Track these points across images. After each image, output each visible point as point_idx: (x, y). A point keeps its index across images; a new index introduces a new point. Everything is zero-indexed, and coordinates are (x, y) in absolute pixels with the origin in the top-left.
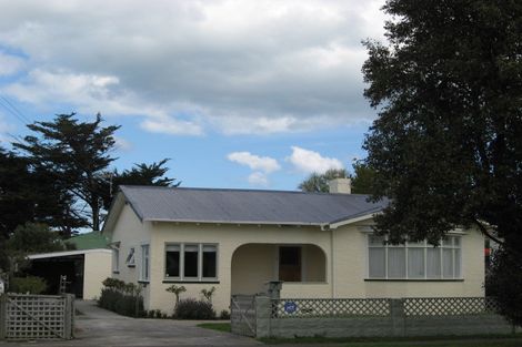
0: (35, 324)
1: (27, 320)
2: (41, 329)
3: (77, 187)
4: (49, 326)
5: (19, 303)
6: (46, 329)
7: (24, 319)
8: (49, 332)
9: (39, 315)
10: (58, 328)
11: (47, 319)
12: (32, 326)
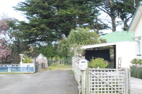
0: (107, 86)
1: (102, 84)
2: (110, 89)
3: (101, 5)
4: (115, 87)
5: (96, 74)
6: (114, 89)
7: (100, 83)
8: (115, 91)
9: (109, 81)
10: (120, 89)
11: (114, 83)
12: (105, 87)
